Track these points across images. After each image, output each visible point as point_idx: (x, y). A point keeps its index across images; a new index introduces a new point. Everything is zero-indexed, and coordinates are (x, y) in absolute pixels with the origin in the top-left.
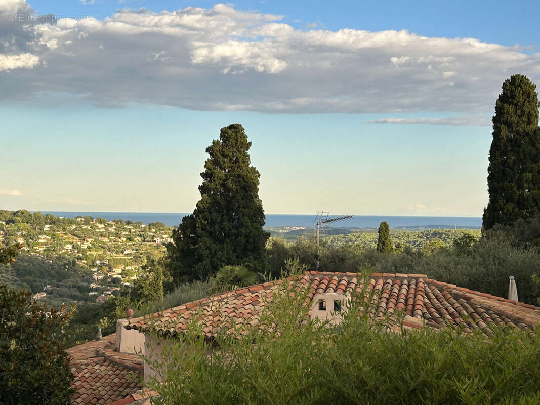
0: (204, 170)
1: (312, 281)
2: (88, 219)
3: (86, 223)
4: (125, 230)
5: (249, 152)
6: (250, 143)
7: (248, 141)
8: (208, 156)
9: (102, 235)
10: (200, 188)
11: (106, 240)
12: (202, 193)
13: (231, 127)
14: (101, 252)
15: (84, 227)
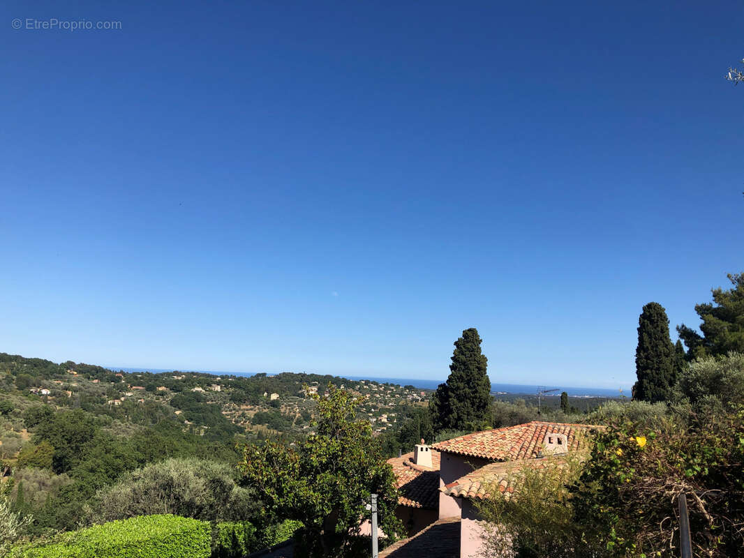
0: (453, 355)
1: (537, 427)
2: (367, 382)
3: (366, 384)
4: (390, 390)
5: (481, 346)
6: (481, 340)
7: (480, 338)
8: (455, 347)
9: (376, 392)
10: (450, 366)
11: (378, 396)
12: (452, 370)
13: (470, 330)
14: (374, 404)
15: (365, 387)
